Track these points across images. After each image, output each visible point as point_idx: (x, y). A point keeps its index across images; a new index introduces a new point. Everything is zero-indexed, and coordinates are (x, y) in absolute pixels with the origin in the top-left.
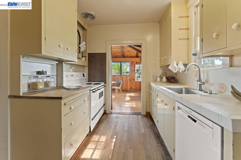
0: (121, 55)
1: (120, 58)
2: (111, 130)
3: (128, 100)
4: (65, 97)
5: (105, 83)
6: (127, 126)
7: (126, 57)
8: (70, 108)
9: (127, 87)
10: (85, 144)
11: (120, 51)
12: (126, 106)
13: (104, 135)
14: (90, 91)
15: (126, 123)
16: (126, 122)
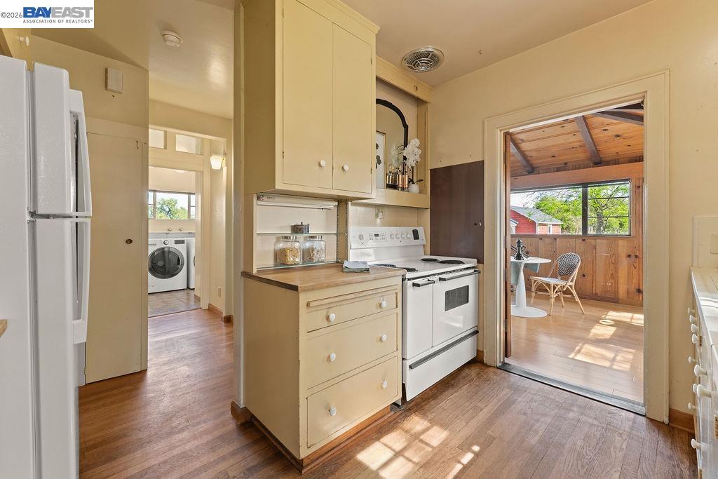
0: (582, 156)
1: (579, 168)
2: (473, 423)
3: (599, 335)
4: (306, 287)
5: (480, 261)
6: (541, 433)
7: (608, 163)
8: (328, 318)
9: (617, 283)
10: (381, 428)
11: (576, 145)
12: (579, 357)
13: (444, 426)
14: (403, 280)
15: (543, 419)
16: (545, 415)
